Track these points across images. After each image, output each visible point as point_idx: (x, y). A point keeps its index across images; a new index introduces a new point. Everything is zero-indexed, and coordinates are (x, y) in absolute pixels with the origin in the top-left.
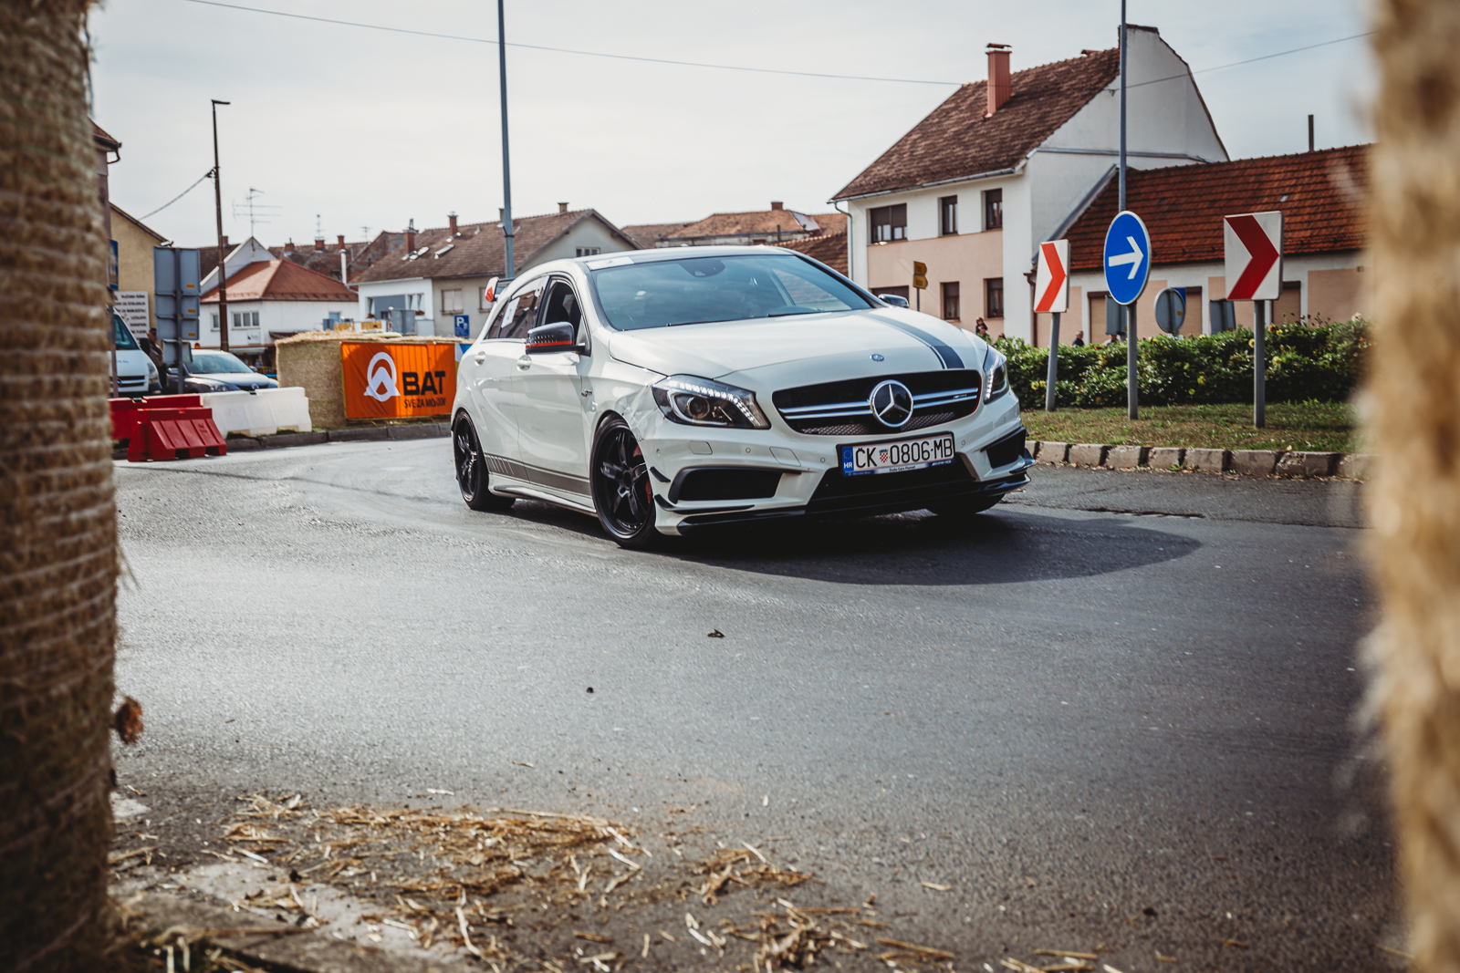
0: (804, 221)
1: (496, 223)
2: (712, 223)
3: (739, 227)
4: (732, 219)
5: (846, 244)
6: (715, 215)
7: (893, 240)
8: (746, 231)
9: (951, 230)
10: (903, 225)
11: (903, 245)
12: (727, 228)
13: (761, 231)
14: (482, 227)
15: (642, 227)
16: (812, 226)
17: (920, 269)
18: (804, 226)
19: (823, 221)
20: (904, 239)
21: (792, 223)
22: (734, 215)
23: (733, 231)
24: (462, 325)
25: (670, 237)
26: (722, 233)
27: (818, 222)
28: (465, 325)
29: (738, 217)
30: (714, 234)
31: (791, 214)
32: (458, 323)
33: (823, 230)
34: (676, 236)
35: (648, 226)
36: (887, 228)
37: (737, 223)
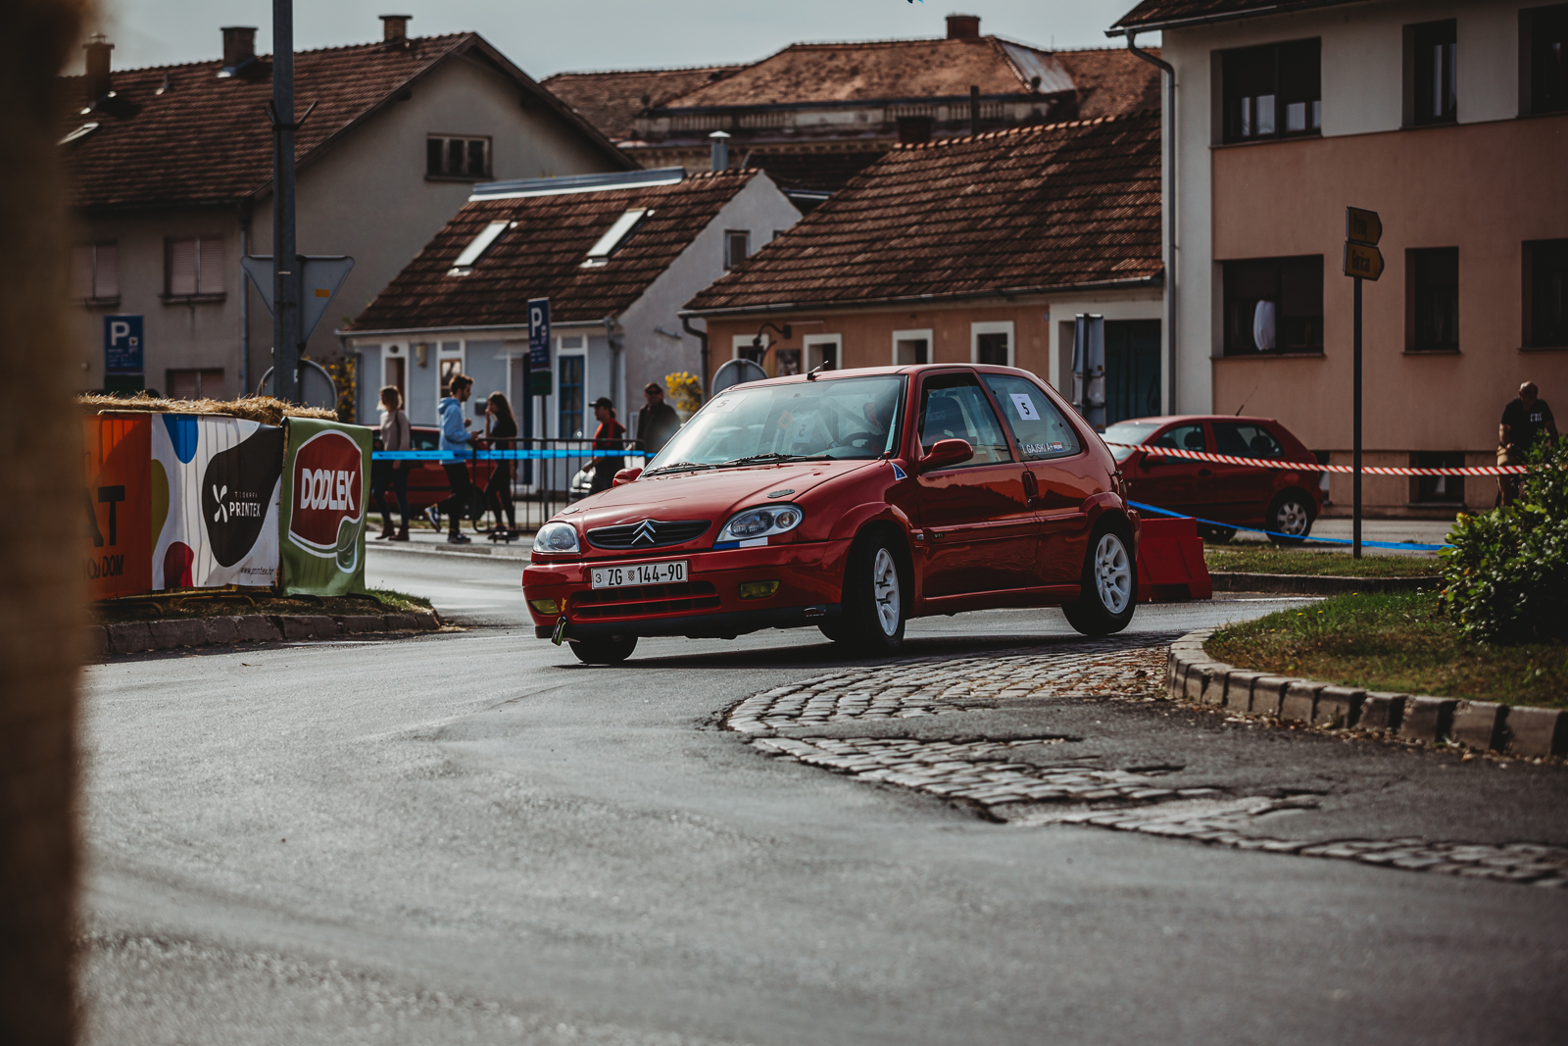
0: (1033, 68)
1: (212, 67)
2: (787, 71)
3: (858, 82)
4: (841, 61)
5: (1158, 142)
6: (794, 48)
7: (1282, 134)
8: (877, 93)
9: (1438, 111)
10: (1310, 93)
11: (1310, 150)
12: (827, 85)
13: (918, 92)
14: (175, 76)
15: (598, 77)
16: (1055, 82)
17: (1363, 226)
18: (1036, 81)
19: (1084, 67)
20: (1312, 132)
21: (1002, 72)
22: (847, 48)
23: (843, 93)
24: (122, 342)
25: (675, 105)
26: (813, 98)
27: (1071, 71)
28: (133, 341)
29: (856, 56)
30: (792, 99)
31: (1000, 49)
32: (115, 335)
33: (1087, 93)
34: (688, 102)
35: (614, 75)
36: (1267, 105)
37: (854, 72)
